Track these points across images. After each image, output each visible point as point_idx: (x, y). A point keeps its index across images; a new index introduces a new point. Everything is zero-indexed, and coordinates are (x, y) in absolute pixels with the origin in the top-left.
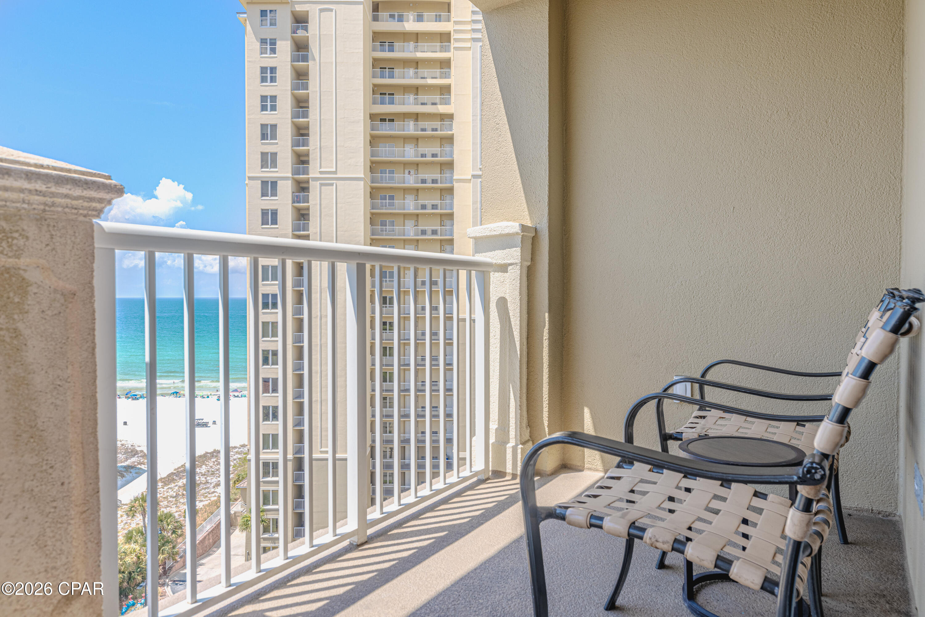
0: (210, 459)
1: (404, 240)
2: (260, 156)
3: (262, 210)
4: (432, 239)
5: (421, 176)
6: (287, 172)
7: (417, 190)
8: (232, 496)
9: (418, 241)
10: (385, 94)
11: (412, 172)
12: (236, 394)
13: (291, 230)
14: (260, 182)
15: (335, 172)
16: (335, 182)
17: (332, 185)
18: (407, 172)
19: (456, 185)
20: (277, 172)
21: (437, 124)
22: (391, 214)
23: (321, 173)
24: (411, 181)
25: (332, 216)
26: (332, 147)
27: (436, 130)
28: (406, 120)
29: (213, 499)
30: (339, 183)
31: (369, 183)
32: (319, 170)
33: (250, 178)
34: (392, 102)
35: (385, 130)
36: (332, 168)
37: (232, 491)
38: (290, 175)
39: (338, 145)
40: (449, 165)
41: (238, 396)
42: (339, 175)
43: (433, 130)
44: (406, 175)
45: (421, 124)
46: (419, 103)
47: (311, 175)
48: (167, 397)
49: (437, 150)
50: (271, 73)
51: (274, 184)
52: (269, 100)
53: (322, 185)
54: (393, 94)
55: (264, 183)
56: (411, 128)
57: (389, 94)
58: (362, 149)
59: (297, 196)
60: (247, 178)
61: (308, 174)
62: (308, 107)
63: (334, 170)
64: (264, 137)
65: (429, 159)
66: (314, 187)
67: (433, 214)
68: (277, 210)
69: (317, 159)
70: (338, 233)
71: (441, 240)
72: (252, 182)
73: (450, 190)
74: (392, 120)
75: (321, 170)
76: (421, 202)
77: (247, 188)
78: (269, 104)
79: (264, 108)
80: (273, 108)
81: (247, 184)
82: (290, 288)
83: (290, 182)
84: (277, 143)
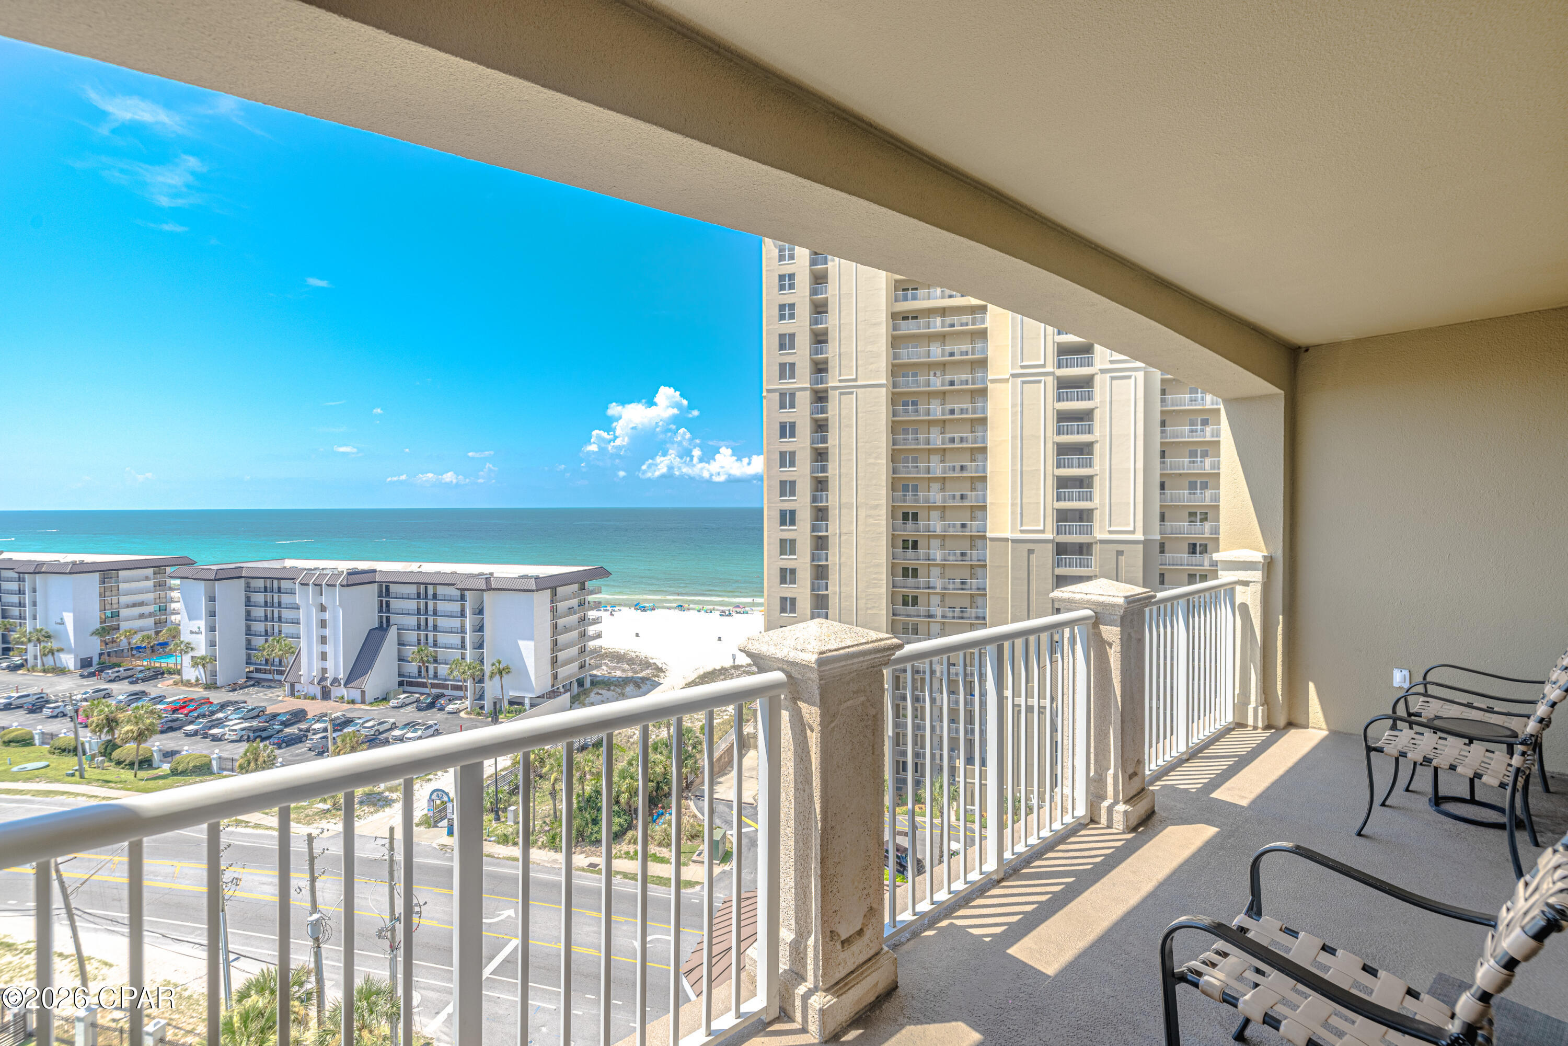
0: (719, 677)
1: (929, 450)
2: (778, 367)
3: (780, 423)
4: (962, 448)
5: (949, 377)
6: (806, 383)
7: (944, 393)
8: (744, 717)
9: (944, 450)
10: (908, 289)
11: (938, 374)
12: (738, 610)
13: (809, 444)
14: (778, 394)
15: (855, 380)
16: (855, 390)
17: (852, 393)
18: (932, 373)
19: (990, 386)
20: (795, 383)
21: (968, 318)
22: (914, 421)
23: (840, 381)
24: (937, 383)
25: (852, 427)
26: (852, 353)
27: (966, 324)
28: (931, 316)
29: (725, 717)
30: (860, 391)
31: (891, 388)
32: (838, 379)
33: (768, 391)
34: (915, 298)
35: (909, 328)
36: (852, 375)
37: (744, 711)
38: (808, 385)
39: (858, 350)
40: (982, 363)
41: (740, 613)
42: (858, 383)
43: (963, 324)
44: (932, 377)
45: (949, 320)
46: (947, 296)
47: (830, 384)
48: (672, 610)
49: (967, 347)
50: (790, 280)
51: (792, 395)
52: (787, 309)
53: (841, 394)
54: (916, 289)
55: (782, 395)
56: (937, 325)
57: (913, 289)
58: (885, 353)
59: (815, 407)
60: (765, 391)
61: (826, 383)
62: (827, 312)
63: (854, 377)
64: (782, 347)
65: (958, 357)
66: (833, 396)
67: (962, 419)
68: (795, 423)
69: (836, 367)
70: (858, 444)
71: (972, 449)
72: (771, 395)
73: (983, 392)
74: (916, 318)
75: (840, 378)
76: (948, 406)
77: (765, 401)
78: (787, 312)
79: (782, 317)
80: (792, 316)
81: (765, 397)
82: (809, 504)
83: (808, 392)
84: (795, 353)
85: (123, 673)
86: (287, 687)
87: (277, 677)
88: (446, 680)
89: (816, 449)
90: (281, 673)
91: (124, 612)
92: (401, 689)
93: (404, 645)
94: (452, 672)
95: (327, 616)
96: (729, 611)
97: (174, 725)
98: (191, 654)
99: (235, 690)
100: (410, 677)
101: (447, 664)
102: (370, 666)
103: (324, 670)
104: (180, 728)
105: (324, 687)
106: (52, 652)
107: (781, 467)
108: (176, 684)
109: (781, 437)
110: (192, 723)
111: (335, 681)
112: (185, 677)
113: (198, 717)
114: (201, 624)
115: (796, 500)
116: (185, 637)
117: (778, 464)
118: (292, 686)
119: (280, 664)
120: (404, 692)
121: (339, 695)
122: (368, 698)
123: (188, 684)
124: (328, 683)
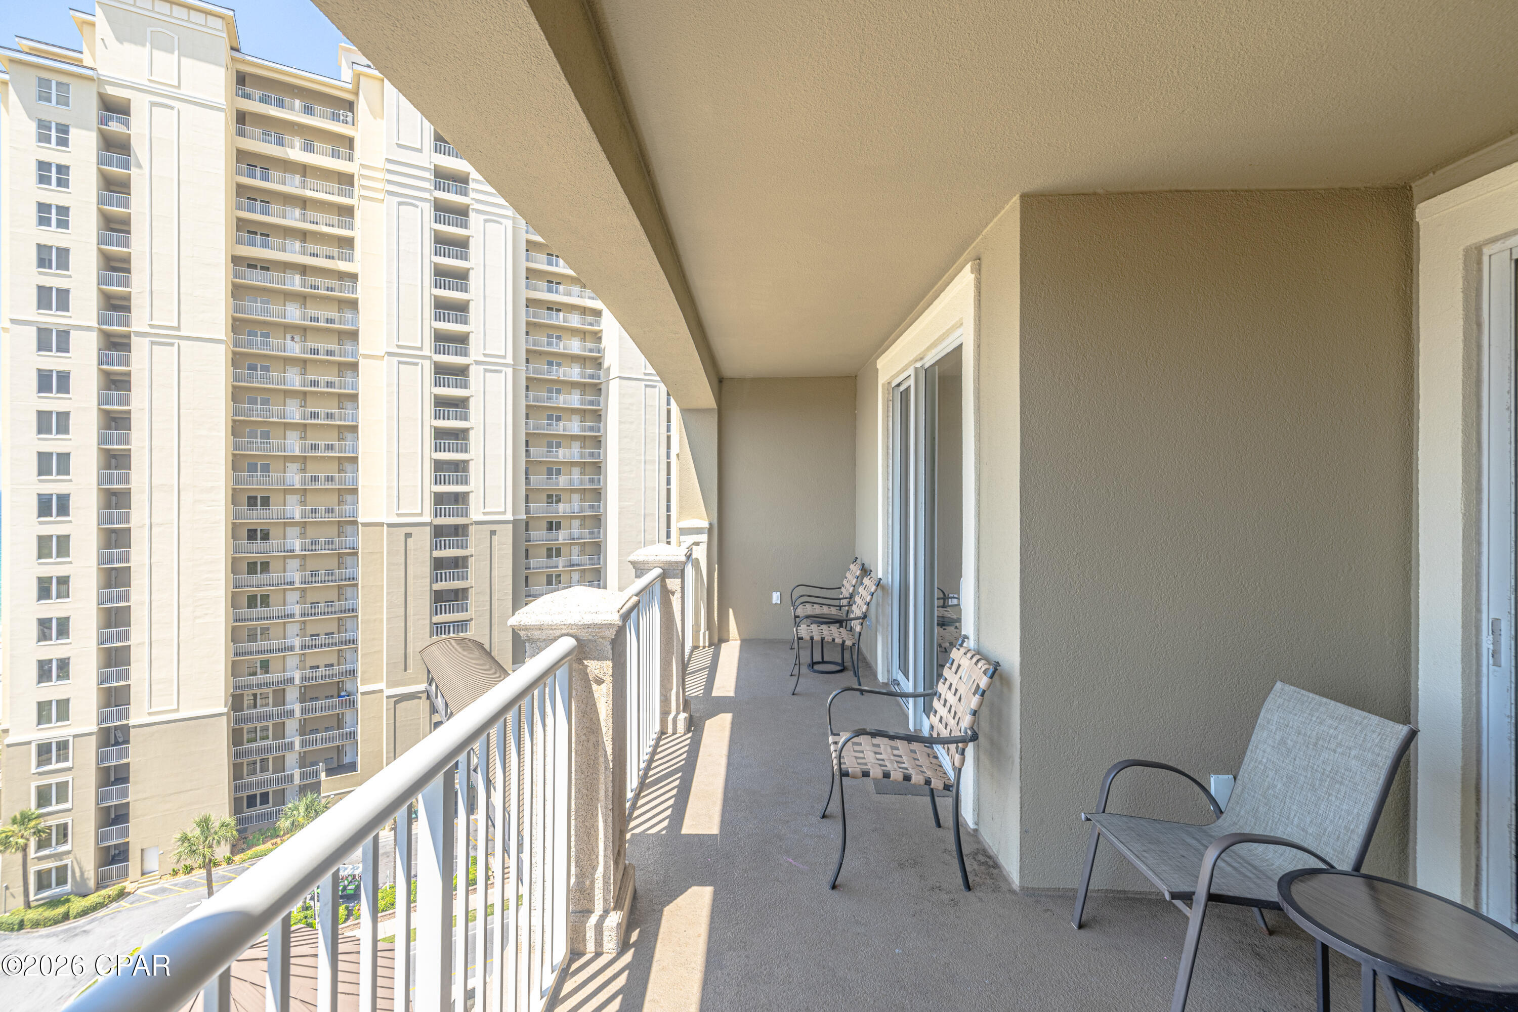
1: (285, 424)
2: (33, 291)
3: (38, 370)
4: (327, 425)
5: (310, 345)
6: (90, 320)
7: (305, 362)
9: (305, 425)
10: (256, 233)
11: (297, 338)
13: (95, 403)
14: (33, 328)
15: (178, 328)
16: (176, 341)
17: (172, 344)
18: (289, 337)
19: (362, 363)
20: (70, 317)
21: (335, 283)
22: (265, 389)
23: (151, 326)
24: (295, 348)
26: (172, 293)
27: (333, 290)
28: (287, 271)
30: (183, 343)
31: (231, 347)
32: (147, 322)
33: (15, 322)
34: (265, 245)
35: (256, 279)
36: (172, 321)
38: (94, 324)
40: (354, 335)
42: (182, 333)
43: (328, 289)
44: (288, 342)
45: (310, 280)
46: (308, 253)
47: (133, 328)
49: (334, 315)
50: (59, 172)
51: (63, 334)
52: (53, 211)
53: (153, 343)
54: (268, 235)
55: (43, 332)
56: (295, 283)
57: (262, 234)
58: (223, 301)
59: (107, 355)
61: (128, 326)
62: (128, 232)
63: (175, 324)
64: (43, 263)
65: (322, 324)
66: (140, 344)
67: (328, 393)
68: (68, 373)
69: (145, 306)
71: (339, 427)
72: (16, 327)
73: (354, 367)
74: (267, 269)
75: (151, 322)
76: (310, 377)
78: (53, 216)
79: (43, 222)
80: (63, 224)
82: (94, 486)
83: (94, 334)
84: (69, 276)
89: (108, 412)
109: (40, 390)
115: (69, 481)
117: (35, 428)
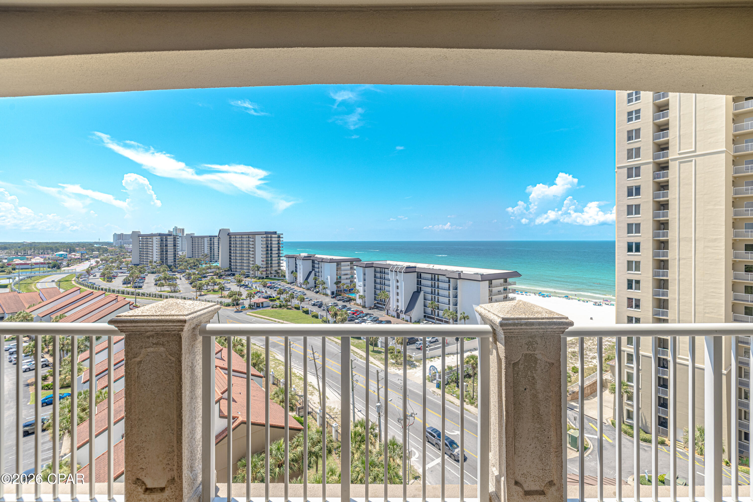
0: (589, 341)
2: (626, 152)
3: (628, 187)
6: (649, 159)
8: (604, 368)
12: (607, 303)
13: (652, 199)
14: (626, 169)
15: (695, 151)
16: (694, 158)
17: (691, 161)
20: (640, 160)
23: (679, 154)
25: (691, 185)
26: (692, 133)
29: (590, 366)
30: (697, 159)
31: (731, 153)
32: (678, 152)
33: (619, 168)
36: (692, 148)
37: (604, 365)
38: (652, 160)
39: (697, 129)
41: (608, 304)
42: (697, 153)
47: (670, 158)
48: (561, 298)
50: (636, 94)
51: (638, 168)
52: (634, 113)
53: (680, 163)
55: (630, 169)
58: (724, 128)
59: (657, 174)
60: (616, 168)
61: (668, 157)
62: (668, 109)
63: (693, 149)
64: (630, 138)
66: (673, 165)
68: (640, 186)
69: (676, 145)
70: (697, 196)
72: (620, 170)
75: (680, 152)
77: (616, 174)
78: (634, 116)
79: (630, 120)
80: (638, 118)
81: (616, 172)
82: (651, 239)
83: (651, 165)
84: (641, 141)
85: (341, 298)
86: (386, 311)
87: (383, 307)
88: (442, 318)
89: (659, 202)
90: (384, 305)
91: (343, 277)
92: (425, 319)
93: (426, 300)
94: (444, 315)
95: (399, 284)
96: (600, 302)
97: (353, 319)
98: (359, 294)
99: (370, 309)
100: (428, 314)
101: (442, 310)
102: (413, 307)
103: (398, 306)
104: (354, 321)
105: (398, 313)
106: (325, 288)
107: (628, 214)
108: (354, 304)
109: (628, 196)
110: (357, 319)
111: (401, 311)
112: (357, 302)
113: (359, 318)
114: (361, 283)
115: (640, 236)
116: (357, 288)
117: (626, 213)
118: (388, 311)
119: (384, 302)
120: (426, 320)
121: (403, 317)
122: (413, 321)
123: (358, 305)
124: (399, 312)
